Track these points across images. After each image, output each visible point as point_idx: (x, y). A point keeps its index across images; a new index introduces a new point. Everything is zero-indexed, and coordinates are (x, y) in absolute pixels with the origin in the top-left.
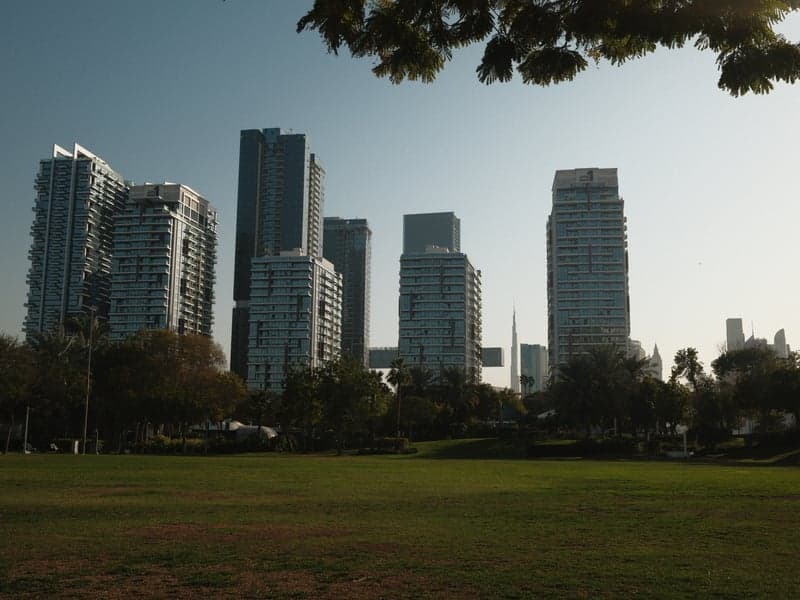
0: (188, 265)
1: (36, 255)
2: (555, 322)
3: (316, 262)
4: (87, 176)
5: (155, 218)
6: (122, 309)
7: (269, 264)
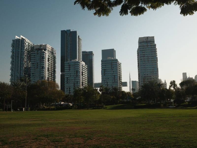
1: (12, 63)
2: (140, 75)
3: (81, 62)
4: (24, 43)
5: (41, 53)
6: (34, 75)
7: (69, 63)
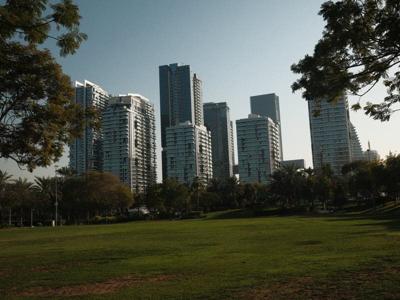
0: (138, 133)
2: (314, 147)
3: (196, 127)
4: (91, 95)
5: (120, 113)
6: (109, 156)
7: (174, 129)
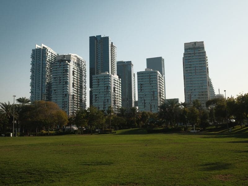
0: (75, 79)
1: (32, 78)
3: (112, 75)
4: (46, 53)
5: (63, 65)
6: (56, 92)
7: (98, 77)
